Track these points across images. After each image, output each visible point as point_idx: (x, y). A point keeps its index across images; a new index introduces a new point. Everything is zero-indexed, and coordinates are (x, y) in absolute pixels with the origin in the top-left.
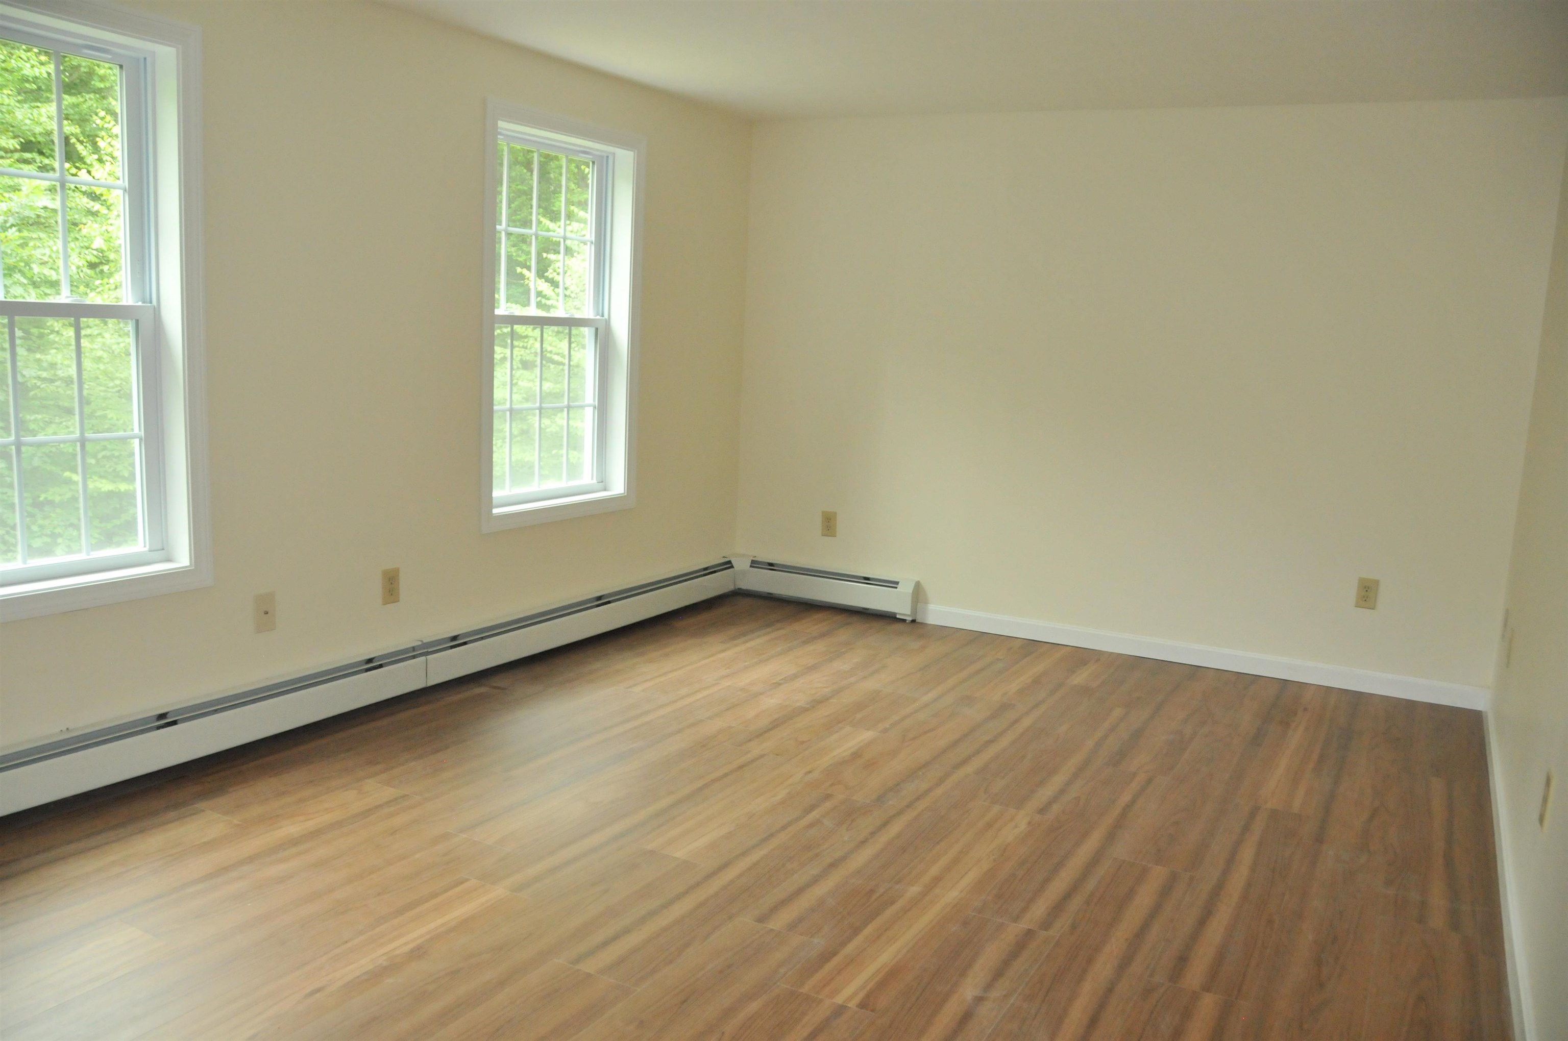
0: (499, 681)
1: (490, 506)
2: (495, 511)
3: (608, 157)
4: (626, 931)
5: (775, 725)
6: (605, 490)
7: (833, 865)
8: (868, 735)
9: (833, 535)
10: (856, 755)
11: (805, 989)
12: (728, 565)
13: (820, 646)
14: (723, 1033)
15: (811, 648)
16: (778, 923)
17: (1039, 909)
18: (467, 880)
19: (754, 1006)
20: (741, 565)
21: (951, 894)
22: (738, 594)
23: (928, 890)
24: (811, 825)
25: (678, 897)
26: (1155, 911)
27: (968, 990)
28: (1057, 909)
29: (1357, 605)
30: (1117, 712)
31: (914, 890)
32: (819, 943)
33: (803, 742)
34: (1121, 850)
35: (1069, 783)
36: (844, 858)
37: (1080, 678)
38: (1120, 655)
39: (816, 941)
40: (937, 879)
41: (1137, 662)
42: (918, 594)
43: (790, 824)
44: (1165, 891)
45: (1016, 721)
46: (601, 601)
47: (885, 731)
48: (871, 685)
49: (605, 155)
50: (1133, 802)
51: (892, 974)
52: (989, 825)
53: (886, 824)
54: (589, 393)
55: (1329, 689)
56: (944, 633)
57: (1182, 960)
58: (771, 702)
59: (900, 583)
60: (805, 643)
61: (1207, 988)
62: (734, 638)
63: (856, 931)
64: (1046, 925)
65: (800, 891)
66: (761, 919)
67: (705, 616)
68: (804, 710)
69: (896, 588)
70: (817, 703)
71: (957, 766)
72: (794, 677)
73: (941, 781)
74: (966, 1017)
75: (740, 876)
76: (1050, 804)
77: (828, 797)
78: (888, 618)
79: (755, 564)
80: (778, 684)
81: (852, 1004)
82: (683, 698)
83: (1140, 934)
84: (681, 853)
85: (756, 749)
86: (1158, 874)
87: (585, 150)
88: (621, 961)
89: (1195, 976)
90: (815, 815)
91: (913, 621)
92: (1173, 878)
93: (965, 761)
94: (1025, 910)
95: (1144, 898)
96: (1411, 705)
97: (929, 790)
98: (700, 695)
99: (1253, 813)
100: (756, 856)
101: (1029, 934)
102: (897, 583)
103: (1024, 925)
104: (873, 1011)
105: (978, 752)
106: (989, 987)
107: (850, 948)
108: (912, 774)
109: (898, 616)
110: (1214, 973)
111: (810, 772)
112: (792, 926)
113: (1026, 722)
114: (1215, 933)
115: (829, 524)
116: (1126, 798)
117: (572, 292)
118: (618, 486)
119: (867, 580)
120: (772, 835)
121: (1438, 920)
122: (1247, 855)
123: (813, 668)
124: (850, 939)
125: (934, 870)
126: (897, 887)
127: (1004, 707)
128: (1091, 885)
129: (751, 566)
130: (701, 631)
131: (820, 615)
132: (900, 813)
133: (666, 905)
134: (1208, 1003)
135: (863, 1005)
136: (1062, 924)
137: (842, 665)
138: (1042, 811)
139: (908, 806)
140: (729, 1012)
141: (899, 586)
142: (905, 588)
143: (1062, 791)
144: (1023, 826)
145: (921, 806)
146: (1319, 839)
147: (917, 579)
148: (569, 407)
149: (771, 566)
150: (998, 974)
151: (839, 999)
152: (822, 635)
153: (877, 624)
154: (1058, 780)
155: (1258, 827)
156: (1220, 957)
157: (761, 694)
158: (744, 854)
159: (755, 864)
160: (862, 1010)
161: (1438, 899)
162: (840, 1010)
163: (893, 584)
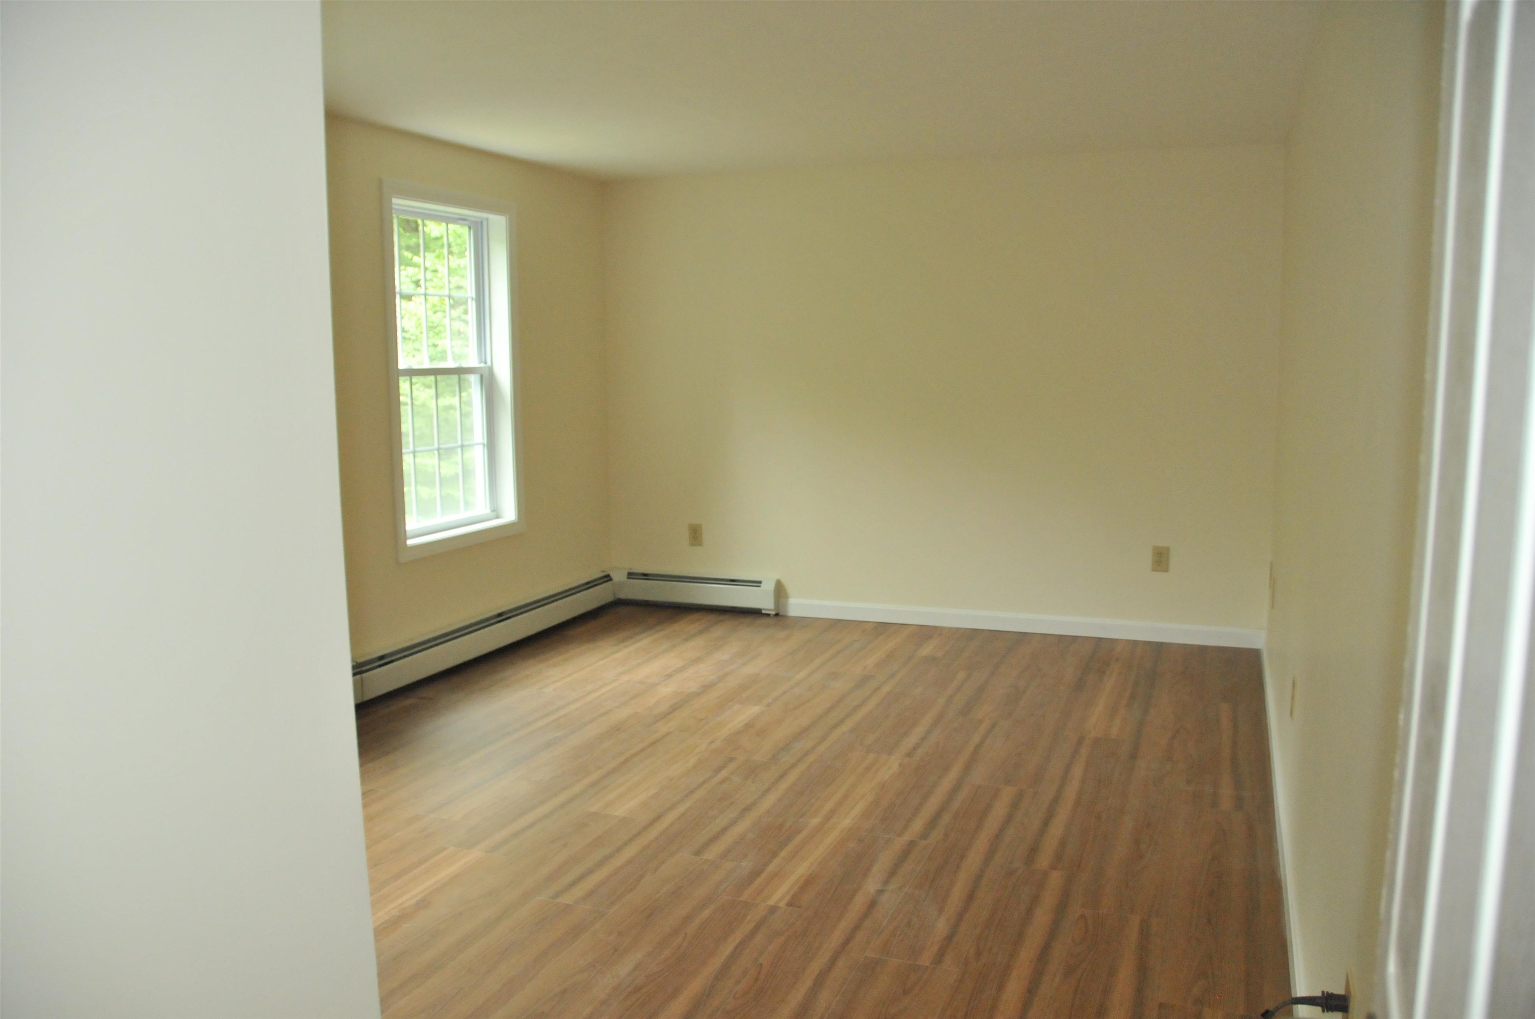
0: (425, 692)
1: (406, 539)
2: (410, 542)
3: (482, 223)
4: (590, 872)
5: (674, 708)
6: (497, 517)
7: (747, 809)
8: (754, 710)
9: (700, 544)
10: (748, 726)
11: (742, 898)
12: (607, 578)
13: (699, 642)
14: (686, 934)
15: (691, 644)
16: (711, 853)
17: (918, 825)
18: (444, 849)
19: (706, 913)
20: (619, 577)
21: (847, 821)
22: (618, 603)
23: (828, 818)
24: (722, 782)
25: (626, 843)
26: (1009, 818)
27: (871, 886)
28: (933, 823)
29: (1154, 570)
30: (961, 675)
31: (816, 821)
32: (746, 865)
33: (701, 720)
34: (978, 777)
35: (929, 732)
36: (754, 803)
37: (927, 650)
38: (958, 629)
39: (744, 864)
40: (833, 812)
41: (973, 634)
42: (780, 592)
43: (703, 783)
44: (1015, 805)
45: (878, 688)
46: (501, 617)
47: (769, 705)
48: (750, 670)
49: (479, 220)
50: (982, 742)
51: (808, 882)
52: (868, 769)
53: (783, 776)
54: (479, 433)
55: (1135, 643)
56: (804, 622)
57: (1033, 851)
58: (667, 690)
59: (762, 583)
60: (686, 640)
61: (1053, 867)
62: (623, 641)
63: (775, 854)
64: (924, 835)
65: (724, 830)
66: (698, 853)
67: (592, 624)
68: (698, 694)
69: (759, 587)
70: (707, 688)
71: (835, 726)
72: (681, 670)
73: (824, 739)
74: (872, 905)
75: (672, 824)
76: (915, 749)
77: (731, 759)
78: (754, 613)
79: (631, 575)
80: (669, 676)
81: (782, 904)
82: (589, 693)
83: (998, 837)
84: (620, 811)
85: (662, 728)
86: (1008, 793)
87: (463, 217)
88: (591, 893)
89: (1044, 860)
90: (723, 774)
91: (777, 615)
92: (1020, 795)
93: (842, 722)
94: (906, 827)
95: (1000, 810)
96: (1203, 650)
97: (814, 748)
98: (604, 690)
99: (1080, 742)
100: (681, 809)
101: (912, 844)
102: (760, 582)
103: (907, 837)
104: (800, 907)
105: (849, 715)
106: (886, 882)
107: (772, 867)
108: (798, 736)
109: (763, 612)
110: (1058, 856)
111: (712, 742)
112: (724, 855)
113: (887, 689)
114: (1056, 830)
115: (695, 535)
116: (976, 739)
117: (412, 335)
118: (509, 514)
119: (733, 582)
120: (692, 792)
121: (1226, 804)
122: (1078, 771)
123: (697, 661)
124: (771, 861)
125: (829, 806)
126: (801, 820)
127: (865, 680)
128: (956, 804)
129: (628, 578)
130: (592, 637)
131: (696, 616)
132: (794, 766)
133: (618, 850)
134: (1056, 879)
135: (790, 904)
136: (936, 835)
137: (722, 656)
138: (910, 755)
139: (799, 761)
140: (687, 919)
141: (762, 585)
142: (769, 587)
143: (924, 739)
144: (895, 767)
145: (811, 758)
146: (1134, 755)
147: (777, 577)
148: (462, 446)
149: (645, 576)
150: (892, 873)
151: (771, 902)
152: (701, 632)
153: (747, 620)
154: (919, 731)
155: (1084, 752)
156: (1063, 843)
157: (658, 684)
158: (672, 807)
159: (683, 815)
160: (791, 908)
161: (1226, 792)
162: (773, 909)
163: (757, 583)
